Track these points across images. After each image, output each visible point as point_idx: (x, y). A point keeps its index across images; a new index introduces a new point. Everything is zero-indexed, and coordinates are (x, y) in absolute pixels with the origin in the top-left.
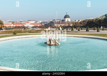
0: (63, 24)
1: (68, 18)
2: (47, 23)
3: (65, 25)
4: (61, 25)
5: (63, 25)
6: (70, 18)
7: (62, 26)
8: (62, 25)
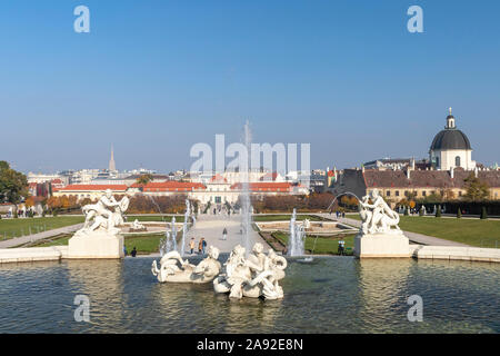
0: (428, 185)
1: (460, 148)
2: (326, 182)
3: (442, 193)
4: (411, 190)
5: (423, 192)
6: (469, 152)
7: (420, 196)
8: (420, 191)
